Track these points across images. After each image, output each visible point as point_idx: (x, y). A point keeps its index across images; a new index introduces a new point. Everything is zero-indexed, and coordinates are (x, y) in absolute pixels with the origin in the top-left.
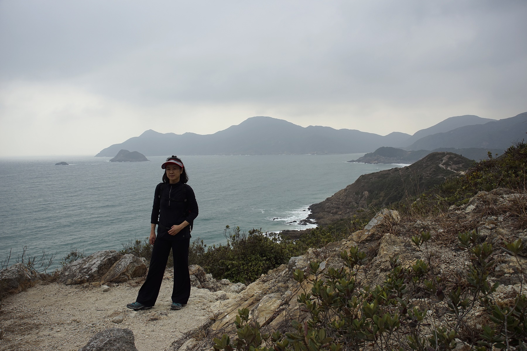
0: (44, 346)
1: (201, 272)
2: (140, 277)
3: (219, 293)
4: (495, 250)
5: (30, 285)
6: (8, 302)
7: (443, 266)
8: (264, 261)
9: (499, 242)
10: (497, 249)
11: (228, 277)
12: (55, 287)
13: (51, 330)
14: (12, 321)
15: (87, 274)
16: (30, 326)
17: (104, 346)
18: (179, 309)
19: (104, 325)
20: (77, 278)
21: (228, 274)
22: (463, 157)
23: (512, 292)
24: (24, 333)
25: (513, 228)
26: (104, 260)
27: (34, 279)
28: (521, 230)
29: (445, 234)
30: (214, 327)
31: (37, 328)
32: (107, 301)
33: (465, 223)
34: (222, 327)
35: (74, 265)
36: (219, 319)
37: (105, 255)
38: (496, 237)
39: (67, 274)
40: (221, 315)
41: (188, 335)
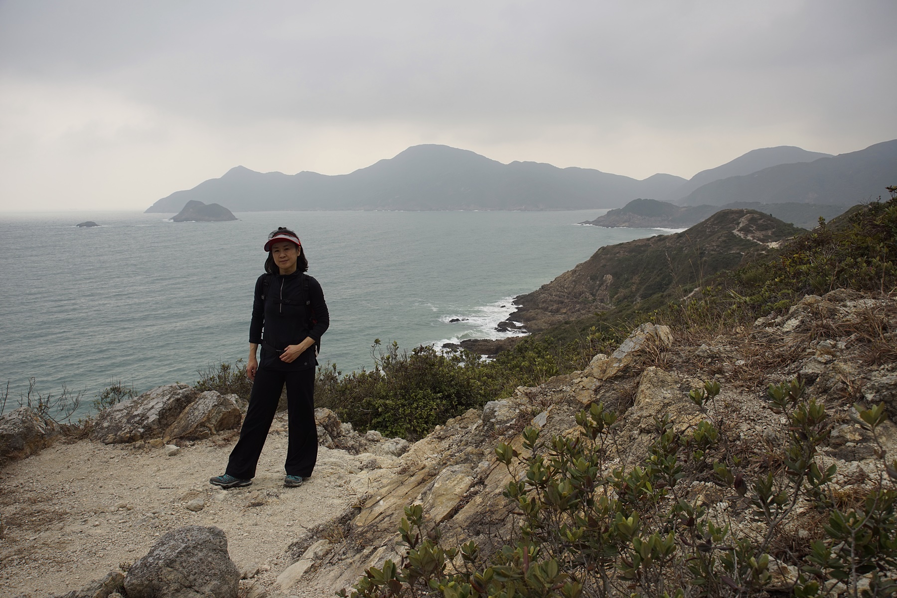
0: (74, 550)
1: (332, 420)
2: (229, 429)
3: (365, 457)
4: (831, 399)
5: (44, 444)
6: (8, 474)
7: (744, 427)
8: (439, 401)
9: (838, 388)
10: (834, 398)
11: (378, 427)
12: (87, 448)
13: (83, 523)
14: (18, 506)
15: (140, 426)
16: (48, 515)
17: (178, 557)
18: (299, 486)
19: (172, 514)
20: (123, 433)
21: (378, 422)
22: (775, 218)
23: (857, 474)
24: (39, 528)
25: (861, 362)
26: (168, 402)
27: (50, 434)
28: (875, 367)
29: (747, 369)
30: (360, 521)
31: (61, 519)
32: (176, 472)
33: (781, 349)
34: (373, 522)
35: (118, 409)
36: (367, 506)
37: (170, 393)
38: (834, 377)
39: (106, 424)
40: (371, 500)
41: (316, 533)
